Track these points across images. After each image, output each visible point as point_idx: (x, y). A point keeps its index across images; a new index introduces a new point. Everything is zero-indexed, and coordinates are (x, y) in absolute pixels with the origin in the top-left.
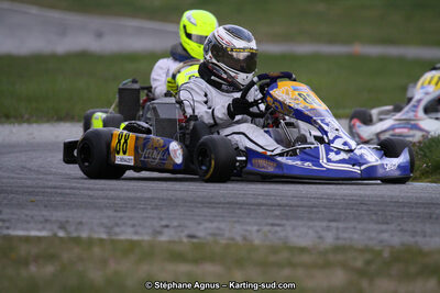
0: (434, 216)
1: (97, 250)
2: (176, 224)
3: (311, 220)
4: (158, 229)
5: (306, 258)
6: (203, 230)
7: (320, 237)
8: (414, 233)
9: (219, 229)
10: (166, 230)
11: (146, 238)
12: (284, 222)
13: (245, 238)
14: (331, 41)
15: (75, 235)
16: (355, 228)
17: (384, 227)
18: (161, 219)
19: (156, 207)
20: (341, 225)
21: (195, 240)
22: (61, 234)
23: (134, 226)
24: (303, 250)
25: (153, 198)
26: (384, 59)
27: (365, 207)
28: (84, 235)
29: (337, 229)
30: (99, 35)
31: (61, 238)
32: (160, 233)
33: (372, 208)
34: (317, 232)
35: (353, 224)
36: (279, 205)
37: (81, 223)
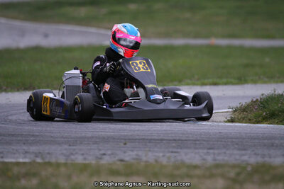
0: (275, 145)
1: (63, 169)
2: (109, 152)
3: (196, 148)
4: (99, 157)
5: (198, 172)
6: (129, 156)
7: (204, 159)
8: (263, 156)
9: (138, 155)
10: (104, 156)
11: (93, 162)
12: (179, 150)
13: (156, 161)
14: (196, 36)
15: (47, 160)
16: (225, 153)
17: (244, 152)
18: (100, 150)
19: (96, 143)
20: (216, 151)
21: (124, 163)
22: (39, 160)
23: (83, 154)
24: (196, 167)
25: (93, 137)
26: (229, 47)
27: (230, 140)
28: (53, 160)
29: (214, 154)
30: (46, 36)
31: (39, 163)
32: (101, 158)
33: (234, 140)
34: (201, 156)
35: (224, 151)
36: (174, 140)
37: (49, 153)
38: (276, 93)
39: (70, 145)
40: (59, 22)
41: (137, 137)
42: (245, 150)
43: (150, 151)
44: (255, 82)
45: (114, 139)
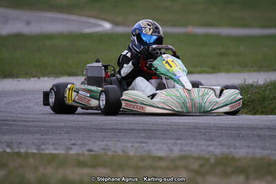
0: (241, 135)
1: (31, 160)
2: (80, 142)
3: (164, 139)
4: (69, 146)
5: (163, 164)
6: (98, 146)
7: (171, 150)
8: (229, 147)
9: (107, 145)
10: (74, 146)
11: (62, 152)
12: (148, 140)
13: (124, 151)
14: (174, 25)
15: (16, 150)
16: (192, 144)
17: (210, 143)
18: (71, 140)
19: (67, 132)
20: (183, 142)
21: (92, 153)
22: (8, 150)
23: (53, 144)
24: (160, 158)
25: (65, 126)
26: (206, 36)
27: (198, 130)
28: (22, 151)
29: (181, 144)
30: (28, 23)
31: (8, 153)
32: (71, 149)
33: (202, 130)
34: (168, 147)
35: (191, 141)
36: (145, 130)
37: (20, 143)
38: (247, 83)
39: (42, 135)
40: (42, 9)
41: (109, 127)
42: (212, 140)
43: (119, 141)
44: (228, 71)
45: (86, 128)
